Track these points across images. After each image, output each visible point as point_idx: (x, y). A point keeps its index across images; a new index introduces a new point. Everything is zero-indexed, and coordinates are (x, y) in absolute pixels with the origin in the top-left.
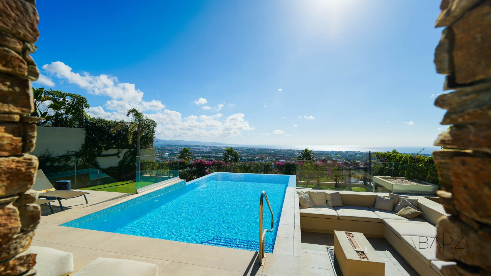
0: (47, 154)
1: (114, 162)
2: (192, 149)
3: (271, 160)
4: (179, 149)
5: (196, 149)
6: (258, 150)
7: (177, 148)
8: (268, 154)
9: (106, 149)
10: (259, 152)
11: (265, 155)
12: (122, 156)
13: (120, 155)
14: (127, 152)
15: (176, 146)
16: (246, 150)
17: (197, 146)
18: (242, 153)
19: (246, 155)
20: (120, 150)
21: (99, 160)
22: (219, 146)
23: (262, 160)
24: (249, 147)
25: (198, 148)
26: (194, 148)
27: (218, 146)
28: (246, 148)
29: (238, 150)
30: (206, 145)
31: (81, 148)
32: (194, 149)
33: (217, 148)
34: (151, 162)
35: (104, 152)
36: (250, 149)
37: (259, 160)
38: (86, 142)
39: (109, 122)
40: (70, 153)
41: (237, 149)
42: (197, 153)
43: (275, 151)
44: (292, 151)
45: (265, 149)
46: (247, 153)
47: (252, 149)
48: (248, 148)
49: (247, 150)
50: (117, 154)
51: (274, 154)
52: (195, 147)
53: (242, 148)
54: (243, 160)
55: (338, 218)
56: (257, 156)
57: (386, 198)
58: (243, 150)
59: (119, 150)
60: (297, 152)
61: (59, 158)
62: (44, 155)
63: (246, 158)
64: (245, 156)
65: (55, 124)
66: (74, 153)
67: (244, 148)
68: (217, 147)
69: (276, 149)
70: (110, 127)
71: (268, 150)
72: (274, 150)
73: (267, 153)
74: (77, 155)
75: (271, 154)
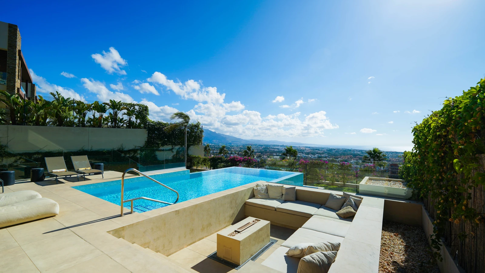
0: (121, 148)
1: (169, 156)
2: (271, 148)
4: (259, 148)
5: (275, 148)
6: (341, 151)
7: (257, 147)
8: (353, 155)
9: (163, 145)
10: (342, 153)
11: (349, 156)
12: (175, 151)
14: (179, 148)
15: (257, 146)
16: (327, 150)
18: (323, 154)
19: (327, 156)
20: (174, 146)
21: (157, 153)
22: (298, 146)
24: (331, 148)
25: (276, 147)
26: (273, 147)
27: (297, 146)
28: (327, 148)
29: (319, 150)
30: (285, 145)
31: (144, 144)
32: (273, 148)
33: (296, 148)
34: (197, 158)
35: (161, 148)
36: (332, 149)
38: (148, 139)
39: (165, 124)
40: (137, 148)
41: (318, 149)
42: (276, 152)
43: (362, 153)
45: (350, 150)
46: (328, 153)
47: (335, 150)
48: (330, 148)
49: (329, 150)
50: (171, 150)
51: (361, 156)
53: (323, 148)
55: (276, 210)
56: (340, 158)
57: (338, 197)
58: (323, 151)
59: (172, 147)
60: (391, 154)
61: (129, 151)
62: (120, 149)
64: (326, 157)
65: (128, 127)
66: (139, 148)
67: (325, 148)
69: (364, 150)
71: (354, 151)
73: (351, 155)
74: (142, 149)
75: (357, 155)
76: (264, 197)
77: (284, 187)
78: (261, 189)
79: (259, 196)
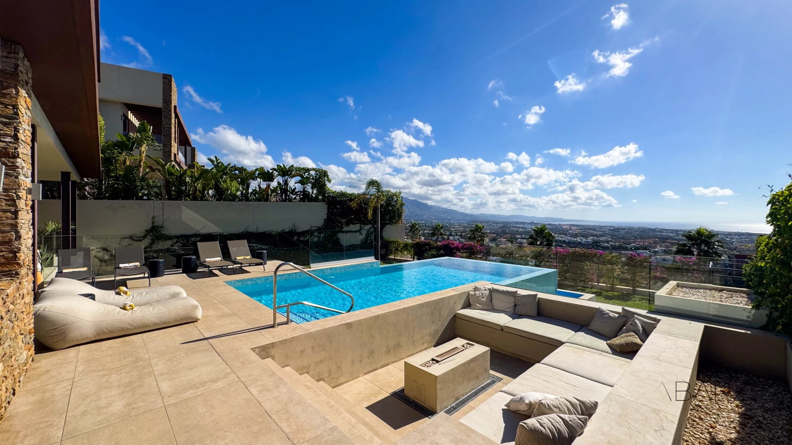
0: (294, 229)
1: (358, 239)
2: (513, 227)
3: (665, 250)
4: (493, 226)
5: (520, 227)
6: (636, 231)
7: (490, 225)
8: (658, 238)
9: (348, 224)
10: (638, 235)
11: (651, 241)
12: (364, 232)
13: (362, 232)
14: (370, 228)
15: (489, 223)
16: (610, 230)
17: (521, 223)
18: (602, 236)
19: (610, 239)
20: (362, 226)
21: (341, 236)
22: (558, 223)
23: (645, 249)
24: (616, 226)
25: (521, 226)
26: (515, 225)
27: (555, 223)
28: (610, 227)
29: (595, 230)
30: (535, 222)
31: (323, 224)
32: (516, 227)
33: (555, 227)
34: (395, 242)
35: (345, 229)
36: (618, 228)
37: (637, 249)
38: (328, 217)
39: (351, 195)
40: (313, 228)
41: (593, 228)
42: (521, 233)
43: (678, 235)
44: (724, 235)
45: (654, 230)
46: (612, 236)
47: (624, 229)
48: (614, 227)
49: (613, 230)
50: (359, 231)
51: (676, 240)
52: (518, 224)
53: (603, 227)
54: (602, 247)
55: (502, 330)
56: (634, 242)
57: (612, 314)
58: (603, 231)
59: (361, 226)
60: (737, 237)
61: (304, 233)
62: (292, 230)
63: (608, 245)
64: (608, 242)
65: (302, 200)
66: (317, 228)
67: (606, 226)
68: (554, 225)
69: (681, 231)
70: (351, 200)
71: (662, 231)
72: (677, 231)
73: (656, 238)
74: (319, 230)
75: (667, 239)
76: (485, 308)
77: (518, 293)
78: (481, 295)
79: (477, 306)
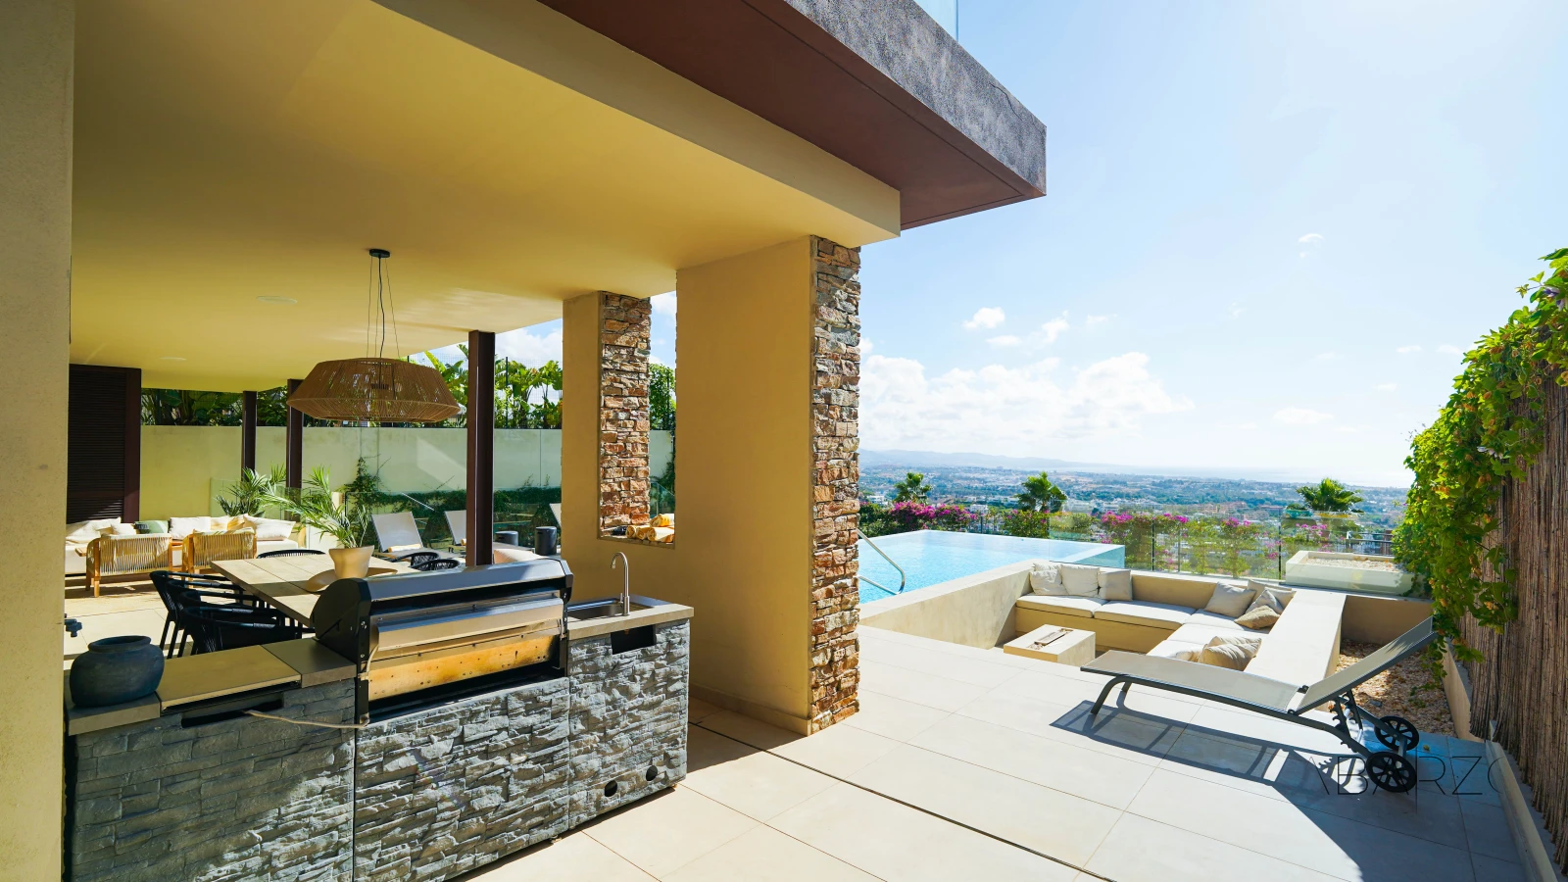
2: (961, 478)
5: (974, 479)
6: (1204, 486)
8: (1247, 501)
10: (1208, 494)
11: (1233, 506)
16: (1154, 484)
17: (977, 470)
18: (1138, 496)
19: (1155, 504)
24: (1167, 476)
25: (977, 475)
26: (965, 475)
28: (1154, 477)
29: (1124, 484)
30: (1005, 468)
32: (967, 479)
36: (1170, 481)
41: (1121, 481)
42: (976, 492)
43: (1282, 493)
45: (1236, 485)
46: (1159, 496)
47: (1182, 483)
48: (1162, 478)
49: (1160, 484)
51: (1278, 503)
52: (970, 472)
53: (1140, 478)
56: (1201, 509)
58: (1141, 487)
67: (1146, 477)
69: (1288, 485)
71: (1250, 486)
72: (1279, 486)
73: (1242, 500)
75: (1262, 502)
